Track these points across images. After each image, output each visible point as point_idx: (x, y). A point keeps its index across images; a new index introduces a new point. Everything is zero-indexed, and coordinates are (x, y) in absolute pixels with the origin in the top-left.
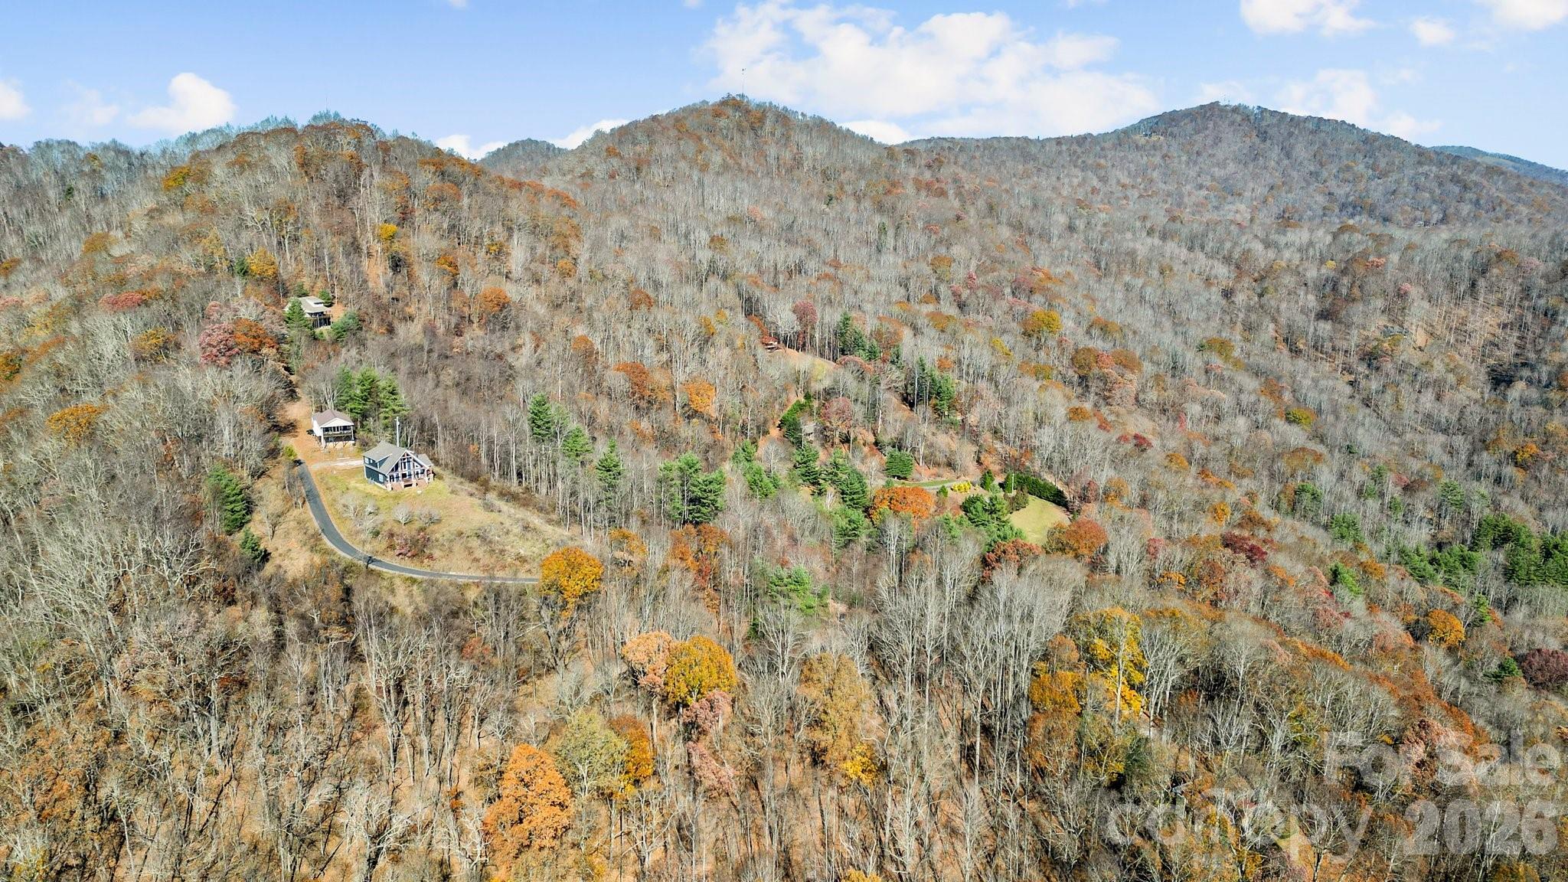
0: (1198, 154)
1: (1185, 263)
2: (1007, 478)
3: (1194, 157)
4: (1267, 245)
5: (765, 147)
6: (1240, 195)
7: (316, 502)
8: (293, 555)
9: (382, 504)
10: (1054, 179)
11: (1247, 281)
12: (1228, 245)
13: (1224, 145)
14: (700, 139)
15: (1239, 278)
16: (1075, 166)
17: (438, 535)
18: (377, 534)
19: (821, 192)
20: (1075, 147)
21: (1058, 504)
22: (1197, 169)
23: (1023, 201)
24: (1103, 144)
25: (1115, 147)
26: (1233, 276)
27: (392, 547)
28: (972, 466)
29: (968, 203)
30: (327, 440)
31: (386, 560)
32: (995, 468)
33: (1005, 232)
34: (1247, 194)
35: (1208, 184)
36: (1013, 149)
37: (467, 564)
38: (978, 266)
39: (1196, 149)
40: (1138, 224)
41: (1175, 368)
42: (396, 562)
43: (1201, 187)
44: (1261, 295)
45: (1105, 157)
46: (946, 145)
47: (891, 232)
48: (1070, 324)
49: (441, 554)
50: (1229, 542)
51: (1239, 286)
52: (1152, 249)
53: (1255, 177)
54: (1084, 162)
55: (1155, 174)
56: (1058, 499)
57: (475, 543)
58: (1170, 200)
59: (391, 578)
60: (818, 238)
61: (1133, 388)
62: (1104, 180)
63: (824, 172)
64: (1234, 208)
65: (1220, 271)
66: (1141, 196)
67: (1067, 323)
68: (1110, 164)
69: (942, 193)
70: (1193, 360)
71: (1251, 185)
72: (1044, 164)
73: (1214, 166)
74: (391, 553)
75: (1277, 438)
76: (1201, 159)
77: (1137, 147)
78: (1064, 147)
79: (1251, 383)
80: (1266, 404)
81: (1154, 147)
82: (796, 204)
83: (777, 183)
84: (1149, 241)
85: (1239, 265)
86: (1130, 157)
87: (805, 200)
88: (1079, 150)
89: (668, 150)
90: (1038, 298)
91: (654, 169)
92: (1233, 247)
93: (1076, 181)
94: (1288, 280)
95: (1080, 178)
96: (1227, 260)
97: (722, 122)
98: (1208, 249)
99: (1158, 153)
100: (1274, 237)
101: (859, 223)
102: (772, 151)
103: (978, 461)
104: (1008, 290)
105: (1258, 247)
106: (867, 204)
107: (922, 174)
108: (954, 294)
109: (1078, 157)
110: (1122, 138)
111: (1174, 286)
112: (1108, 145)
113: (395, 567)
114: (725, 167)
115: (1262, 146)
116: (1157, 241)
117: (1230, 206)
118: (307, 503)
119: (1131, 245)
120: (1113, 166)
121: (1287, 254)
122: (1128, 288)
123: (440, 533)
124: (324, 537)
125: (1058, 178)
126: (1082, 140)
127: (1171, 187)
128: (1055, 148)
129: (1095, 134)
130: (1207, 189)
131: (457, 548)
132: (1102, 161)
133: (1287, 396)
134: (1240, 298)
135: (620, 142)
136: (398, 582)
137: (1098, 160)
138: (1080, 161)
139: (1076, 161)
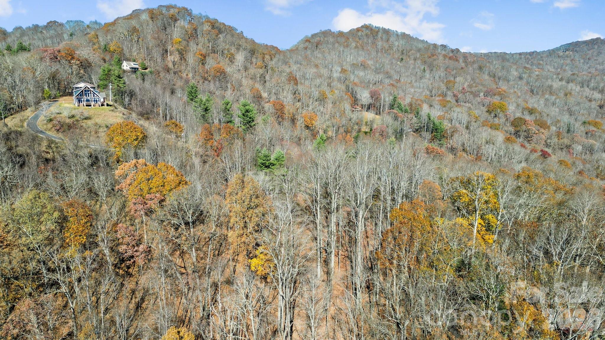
0: (589, 59)
1: (578, 93)
3: (587, 60)
5: (377, 42)
13: (602, 55)
14: (348, 39)
16: (527, 64)
19: (398, 57)
20: (528, 56)
22: (588, 65)
23: (497, 66)
24: (542, 55)
25: (547, 56)
29: (469, 65)
31: (50, 133)
33: (486, 76)
38: (468, 85)
39: (588, 57)
40: (555, 76)
41: (569, 131)
45: (543, 60)
47: (428, 72)
48: (513, 109)
52: (561, 86)
54: (532, 62)
55: (567, 68)
60: (392, 72)
61: (545, 137)
69: (457, 60)
70: (579, 128)
74: (53, 129)
76: (590, 62)
77: (559, 56)
78: (523, 56)
81: (567, 56)
82: (385, 61)
84: (560, 83)
86: (555, 60)
87: (390, 60)
88: (530, 57)
90: (497, 97)
97: (360, 32)
99: (569, 59)
101: (414, 68)
102: (380, 44)
104: (482, 95)
106: (419, 62)
108: (454, 95)
109: (529, 60)
110: (551, 53)
111: (572, 100)
112: (544, 55)
116: (564, 83)
119: (550, 84)
120: (546, 64)
122: (547, 100)
126: (531, 54)
128: (518, 57)
129: (538, 51)
132: (541, 62)
137: (539, 62)
138: (530, 62)
139: (528, 62)
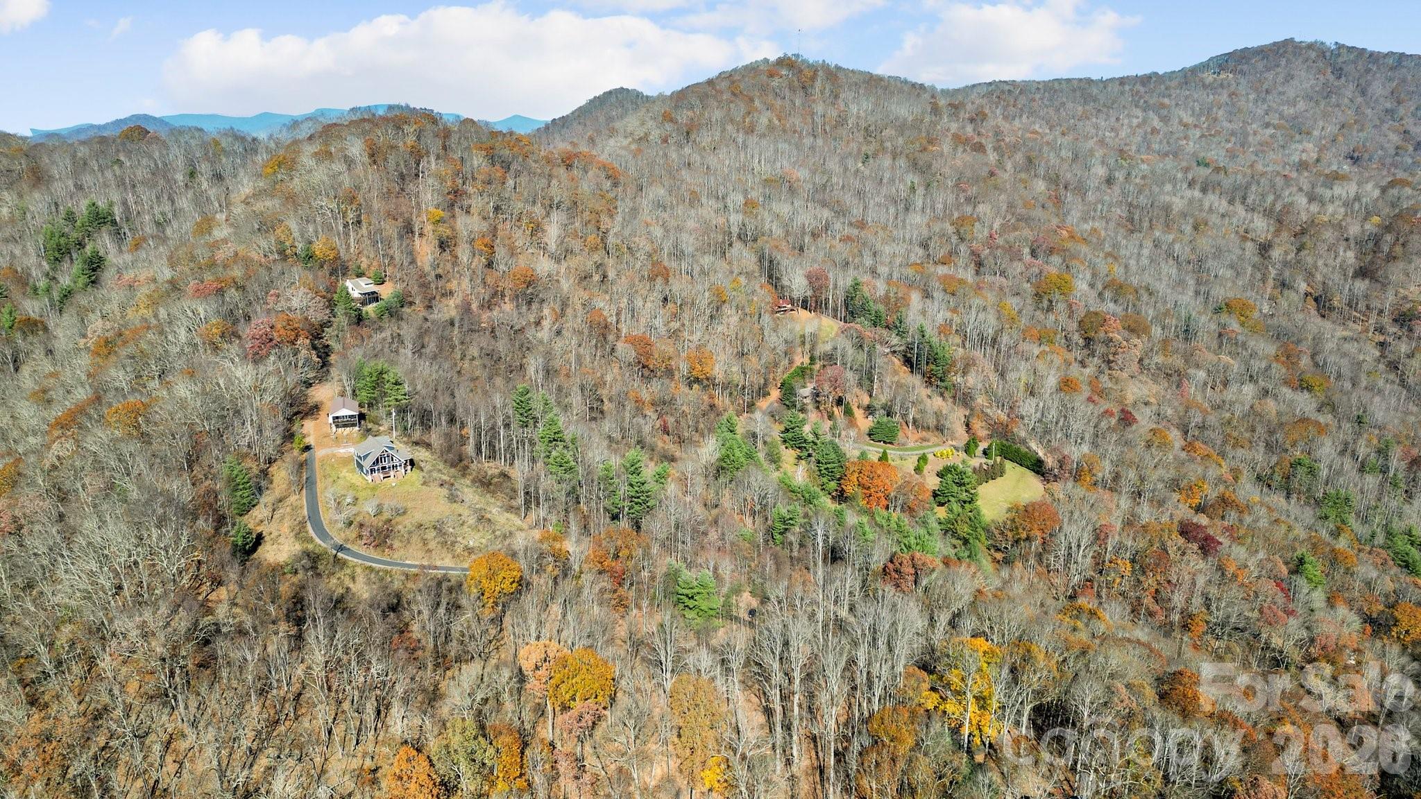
0: (1267, 92)
1: (1223, 216)
2: (991, 445)
3: (1263, 95)
4: (1312, 198)
5: (814, 106)
6: (1308, 133)
7: (311, 489)
8: (281, 540)
9: (361, 495)
10: (1113, 119)
11: (1285, 235)
12: (1270, 198)
13: (1295, 82)
14: (752, 100)
15: (1277, 232)
16: (1136, 106)
17: (400, 527)
18: (351, 523)
19: (859, 150)
20: (1139, 87)
21: (1037, 473)
22: (1265, 107)
23: (1063, 153)
24: (1168, 83)
25: (1180, 86)
26: (1272, 229)
27: (360, 537)
28: (960, 430)
29: (1006, 157)
30: (337, 426)
31: (355, 548)
32: (982, 433)
33: (1040, 186)
34: (1316, 133)
35: (1276, 122)
36: (1074, 90)
37: (420, 554)
38: (1002, 225)
39: (1265, 86)
40: (1180, 175)
41: (1188, 333)
42: (362, 551)
43: (1267, 125)
44: (1299, 250)
45: (1170, 96)
46: (1007, 88)
47: (920, 191)
48: (1085, 287)
49: (400, 544)
50: (1186, 530)
51: (1277, 240)
52: (1191, 201)
53: (1325, 115)
54: (1145, 102)
55: (1220, 113)
56: (1038, 467)
57: (431, 534)
58: (1233, 139)
59: (354, 567)
60: (848, 199)
61: (1137, 353)
62: (1165, 120)
63: (866, 129)
64: (1300, 147)
65: (1259, 224)
66: (1202, 136)
67: (1081, 286)
68: (1173, 103)
69: (981, 148)
70: (1206, 323)
71: (1321, 123)
72: (1104, 105)
73: (1283, 105)
74: (359, 542)
75: (1283, 407)
76: (1270, 97)
77: (1204, 85)
78: (1127, 88)
79: (1267, 348)
80: (1279, 370)
81: (1222, 86)
82: (833, 165)
83: (820, 142)
84: (1188, 193)
85: (1279, 219)
86: (1196, 96)
87: (843, 160)
88: (1142, 89)
89: (717, 114)
90: (1056, 259)
91: (704, 132)
92: (1275, 200)
93: (1135, 122)
94: (1329, 235)
95: (1140, 120)
96: (1268, 213)
97: (775, 83)
98: (1249, 201)
99: (1225, 91)
100: (1319, 190)
101: (892, 181)
102: (819, 108)
103: (967, 425)
104: (1027, 250)
105: (1302, 201)
106: (902, 161)
107: (963, 127)
108: (973, 253)
109: (1141, 97)
110: (1189, 76)
111: (1205, 244)
112: (1174, 84)
113: (361, 556)
114: (771, 127)
115: (1336, 83)
116: (1197, 193)
117: (1297, 145)
118: (304, 490)
119: (1167, 198)
120: (1177, 105)
121: (1330, 209)
122: (1156, 244)
123: (404, 524)
124: (308, 524)
125: (1118, 119)
126: (1146, 79)
127: (1235, 126)
128: (1117, 88)
129: (1160, 74)
130: (1275, 128)
131: (415, 539)
132: (1166, 101)
133: (1305, 361)
134: (1276, 253)
135: (676, 107)
136: (359, 570)
137: (1161, 100)
138: (1142, 101)
139: (1138, 101)
